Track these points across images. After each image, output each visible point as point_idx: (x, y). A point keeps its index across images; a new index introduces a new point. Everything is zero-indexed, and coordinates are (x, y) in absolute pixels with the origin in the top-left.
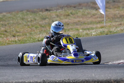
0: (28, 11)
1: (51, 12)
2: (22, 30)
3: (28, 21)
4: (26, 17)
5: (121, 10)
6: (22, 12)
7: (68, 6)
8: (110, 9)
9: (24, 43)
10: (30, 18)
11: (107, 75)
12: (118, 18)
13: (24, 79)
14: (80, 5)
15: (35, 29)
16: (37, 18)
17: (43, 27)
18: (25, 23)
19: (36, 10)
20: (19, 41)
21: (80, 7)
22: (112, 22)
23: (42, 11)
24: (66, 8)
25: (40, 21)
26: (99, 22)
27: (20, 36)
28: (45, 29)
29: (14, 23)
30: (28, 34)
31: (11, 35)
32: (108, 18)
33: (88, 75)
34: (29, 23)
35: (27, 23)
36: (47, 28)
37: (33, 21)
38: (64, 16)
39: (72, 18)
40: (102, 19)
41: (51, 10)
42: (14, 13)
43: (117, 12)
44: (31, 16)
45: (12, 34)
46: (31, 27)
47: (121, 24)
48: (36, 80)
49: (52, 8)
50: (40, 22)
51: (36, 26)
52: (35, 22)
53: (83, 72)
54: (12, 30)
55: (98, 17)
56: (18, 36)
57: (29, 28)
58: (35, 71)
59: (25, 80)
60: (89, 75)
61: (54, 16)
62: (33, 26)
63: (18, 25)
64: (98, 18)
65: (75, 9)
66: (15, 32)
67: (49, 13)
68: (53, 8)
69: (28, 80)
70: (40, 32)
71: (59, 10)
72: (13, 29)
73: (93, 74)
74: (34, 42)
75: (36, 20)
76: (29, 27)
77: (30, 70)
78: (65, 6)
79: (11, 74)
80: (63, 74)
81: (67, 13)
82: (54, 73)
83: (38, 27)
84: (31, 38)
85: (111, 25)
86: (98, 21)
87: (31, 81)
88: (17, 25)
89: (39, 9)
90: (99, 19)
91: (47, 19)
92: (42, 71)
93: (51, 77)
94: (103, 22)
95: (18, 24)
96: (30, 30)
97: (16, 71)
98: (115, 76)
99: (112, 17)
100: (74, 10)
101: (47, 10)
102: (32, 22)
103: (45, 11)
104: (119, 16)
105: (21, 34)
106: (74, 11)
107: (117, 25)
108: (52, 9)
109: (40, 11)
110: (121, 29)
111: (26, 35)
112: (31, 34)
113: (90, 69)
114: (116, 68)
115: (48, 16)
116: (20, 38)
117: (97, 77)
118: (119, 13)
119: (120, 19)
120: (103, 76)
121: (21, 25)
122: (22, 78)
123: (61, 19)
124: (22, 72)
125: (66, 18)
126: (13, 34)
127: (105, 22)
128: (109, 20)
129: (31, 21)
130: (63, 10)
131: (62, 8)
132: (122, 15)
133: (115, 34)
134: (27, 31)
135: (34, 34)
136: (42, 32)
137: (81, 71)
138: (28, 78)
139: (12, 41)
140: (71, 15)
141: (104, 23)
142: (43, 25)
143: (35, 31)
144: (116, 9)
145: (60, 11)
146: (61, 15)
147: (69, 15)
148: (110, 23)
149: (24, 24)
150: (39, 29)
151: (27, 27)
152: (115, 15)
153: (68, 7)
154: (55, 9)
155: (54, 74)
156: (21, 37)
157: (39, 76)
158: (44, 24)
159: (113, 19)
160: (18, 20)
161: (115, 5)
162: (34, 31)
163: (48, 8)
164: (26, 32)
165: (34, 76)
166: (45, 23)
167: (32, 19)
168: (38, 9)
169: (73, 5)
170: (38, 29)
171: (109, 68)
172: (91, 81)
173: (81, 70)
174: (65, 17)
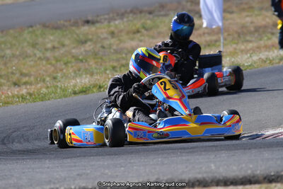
0: (45, 26)
1: (98, 25)
2: (34, 69)
3: (46, 50)
4: (40, 40)
5: (257, 15)
6: (30, 29)
7: (136, 11)
8: (232, 13)
9: (42, 100)
10: (51, 41)
11: (244, 165)
12: (251, 33)
13: (54, 183)
14: (162, 6)
15: (63, 66)
16: (67, 42)
17: (82, 61)
18: (39, 54)
19: (62, 22)
20: (30, 95)
21: (162, 13)
22: (237, 44)
23: (76, 24)
24: (131, 15)
25: (74, 48)
26: (209, 45)
27: (31, 84)
28: (87, 66)
29: (14, 56)
30: (48, 79)
31: (9, 83)
32: (229, 35)
33: (201, 168)
34: (48, 54)
35: (43, 54)
36: (91, 63)
37: (58, 48)
38: (128, 33)
39: (147, 38)
40: (214, 38)
41: (97, 22)
42: (11, 31)
43: (248, 19)
44: (52, 38)
45: (11, 79)
46: (54, 62)
47: (259, 48)
48: (84, 185)
49: (98, 16)
50: (74, 51)
51: (65, 59)
52: (62, 52)
53: (188, 160)
54: (10, 70)
55: (204, 34)
56: (26, 83)
57: (49, 66)
58: (77, 164)
59: (58, 186)
60: (203, 168)
61: (105, 35)
62: (60, 61)
63: (24, 59)
64: (206, 35)
65: (151, 16)
66: (18, 75)
67: (93, 29)
68: (102, 17)
69: (66, 186)
70: (75, 72)
71: (115, 20)
72: (14, 68)
73: (212, 165)
74: (65, 96)
75: (63, 45)
76: (51, 64)
77: (65, 161)
78: (129, 10)
79: (24, 173)
80: (142, 168)
81: (134, 28)
82: (122, 167)
83: (70, 62)
84: (57, 86)
85: (235, 49)
86: (206, 41)
87: (73, 187)
88: (21, 59)
89: (70, 21)
90: (208, 38)
91: (89, 43)
92: (93, 163)
93: (117, 176)
94: (218, 43)
95: (25, 56)
96: (53, 68)
97: (33, 166)
98: (263, 167)
99: (237, 32)
100: (149, 19)
101: (88, 22)
102: (56, 50)
103: (83, 25)
104: (252, 29)
105: (32, 79)
106: (149, 22)
107: (251, 49)
108: (99, 19)
109: (72, 26)
110: (260, 58)
111: (44, 80)
112: (55, 78)
113: (203, 153)
114: (261, 148)
115: (90, 37)
116: (32, 89)
117: (221, 170)
118: (252, 23)
119: (256, 35)
120: (235, 168)
121: (31, 59)
122: (50, 181)
123: (121, 41)
124: (48, 168)
125: (132, 39)
126: (14, 80)
127: (222, 44)
128: (230, 38)
129: (54, 48)
130: (125, 20)
131: (122, 15)
132: (260, 27)
133: (248, 70)
134: (46, 71)
135: (62, 77)
136: (80, 73)
137: (184, 158)
138: (65, 179)
139: (13, 97)
140: (143, 30)
141: (219, 45)
142: (80, 57)
143: (64, 71)
144: (245, 14)
145: (117, 22)
146: (121, 31)
147: (138, 31)
148: (234, 46)
149: (38, 56)
150: (72, 67)
151: (44, 62)
152: (243, 27)
153: (135, 13)
154: (105, 19)
155: (122, 169)
156: (33, 87)
157: (88, 174)
158: (84, 53)
159: (239, 36)
160: (23, 48)
161: (241, 4)
162: (62, 70)
163: (90, 18)
164: (44, 73)
165: (78, 175)
166: (85, 51)
167: (56, 44)
168: (66, 21)
169: (146, 8)
170: (70, 65)
171: (245, 149)
172: (210, 181)
173: (182, 156)
174: (131, 36)
